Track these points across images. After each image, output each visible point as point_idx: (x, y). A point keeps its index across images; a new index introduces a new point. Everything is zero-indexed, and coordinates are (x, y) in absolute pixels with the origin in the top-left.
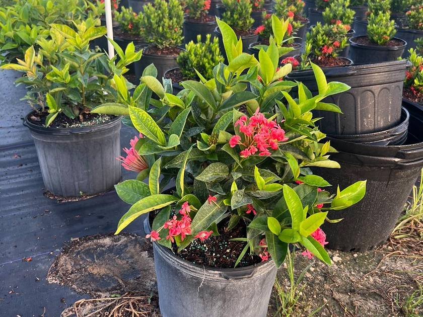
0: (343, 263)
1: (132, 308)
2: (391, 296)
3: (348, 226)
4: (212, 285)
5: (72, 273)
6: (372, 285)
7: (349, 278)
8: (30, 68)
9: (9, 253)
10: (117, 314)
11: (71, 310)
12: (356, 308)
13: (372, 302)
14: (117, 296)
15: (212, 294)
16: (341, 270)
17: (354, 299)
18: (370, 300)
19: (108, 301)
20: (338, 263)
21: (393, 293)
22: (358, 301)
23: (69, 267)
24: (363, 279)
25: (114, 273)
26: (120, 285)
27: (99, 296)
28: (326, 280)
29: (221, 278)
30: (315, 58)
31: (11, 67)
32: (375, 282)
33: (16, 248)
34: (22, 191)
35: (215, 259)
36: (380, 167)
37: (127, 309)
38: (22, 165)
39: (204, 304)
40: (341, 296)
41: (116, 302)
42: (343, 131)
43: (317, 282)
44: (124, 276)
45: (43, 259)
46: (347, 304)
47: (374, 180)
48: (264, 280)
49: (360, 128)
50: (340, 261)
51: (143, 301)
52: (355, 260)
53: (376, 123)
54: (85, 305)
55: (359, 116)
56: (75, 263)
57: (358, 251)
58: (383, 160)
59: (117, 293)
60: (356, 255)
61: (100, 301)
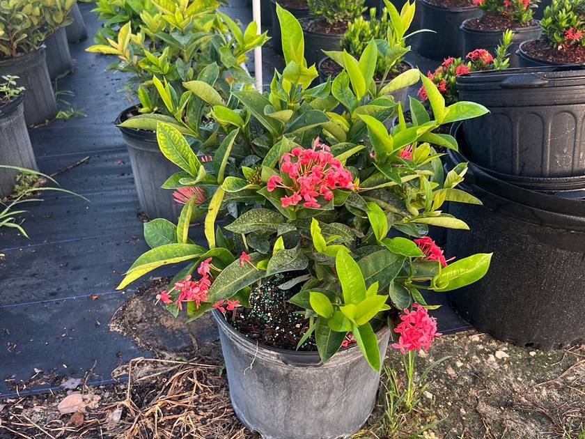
0: (508, 362)
1: (195, 378)
2: (566, 421)
3: (522, 310)
4: (272, 368)
5: (141, 321)
6: (543, 401)
7: (511, 385)
8: (123, 51)
9: (77, 286)
10: (176, 383)
11: (126, 369)
12: (506, 430)
13: (533, 425)
14: (184, 360)
15: (273, 379)
16: (503, 372)
17: (508, 417)
18: (532, 422)
19: (172, 365)
20: (500, 361)
21: (572, 418)
22: (512, 421)
23: (139, 314)
24: (532, 390)
25: (189, 329)
26: (192, 346)
27: (163, 357)
28: (474, 383)
29: (279, 361)
30: (552, 47)
31: (98, 49)
32: (549, 397)
33: (86, 281)
34: (114, 208)
35: (277, 335)
36: (569, 230)
37: (190, 379)
38: (123, 174)
39: (265, 390)
40: (489, 408)
41: (179, 368)
42: (523, 169)
43: (461, 383)
44: (201, 336)
45: (112, 299)
46: (494, 422)
47: (561, 249)
48: (348, 373)
49: (548, 167)
50: (505, 359)
51: (214, 371)
52: (529, 359)
53: (576, 162)
54: (143, 364)
55: (549, 149)
56: (147, 309)
57: (538, 347)
58: (574, 221)
59: (185, 356)
60: (533, 354)
61: (162, 363)
